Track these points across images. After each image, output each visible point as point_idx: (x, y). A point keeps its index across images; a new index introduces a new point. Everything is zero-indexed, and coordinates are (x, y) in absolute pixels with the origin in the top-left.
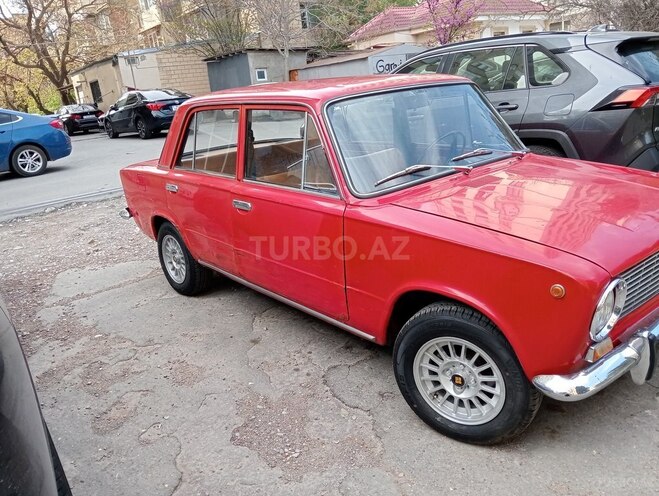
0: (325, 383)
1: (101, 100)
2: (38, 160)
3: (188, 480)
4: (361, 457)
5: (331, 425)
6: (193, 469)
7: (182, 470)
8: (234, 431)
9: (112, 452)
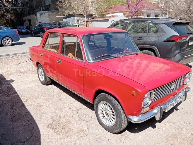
0: (77, 113)
1: (31, 25)
2: (10, 42)
3: (34, 137)
4: (82, 134)
5: (76, 125)
6: (36, 134)
7: (33, 134)
8: (49, 124)
9: (15, 127)
